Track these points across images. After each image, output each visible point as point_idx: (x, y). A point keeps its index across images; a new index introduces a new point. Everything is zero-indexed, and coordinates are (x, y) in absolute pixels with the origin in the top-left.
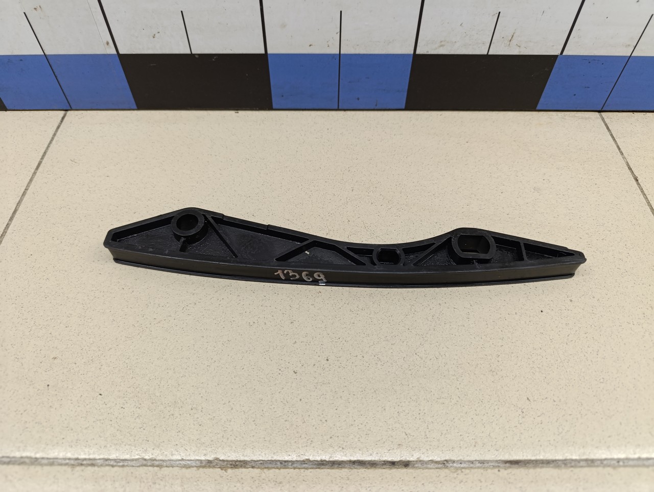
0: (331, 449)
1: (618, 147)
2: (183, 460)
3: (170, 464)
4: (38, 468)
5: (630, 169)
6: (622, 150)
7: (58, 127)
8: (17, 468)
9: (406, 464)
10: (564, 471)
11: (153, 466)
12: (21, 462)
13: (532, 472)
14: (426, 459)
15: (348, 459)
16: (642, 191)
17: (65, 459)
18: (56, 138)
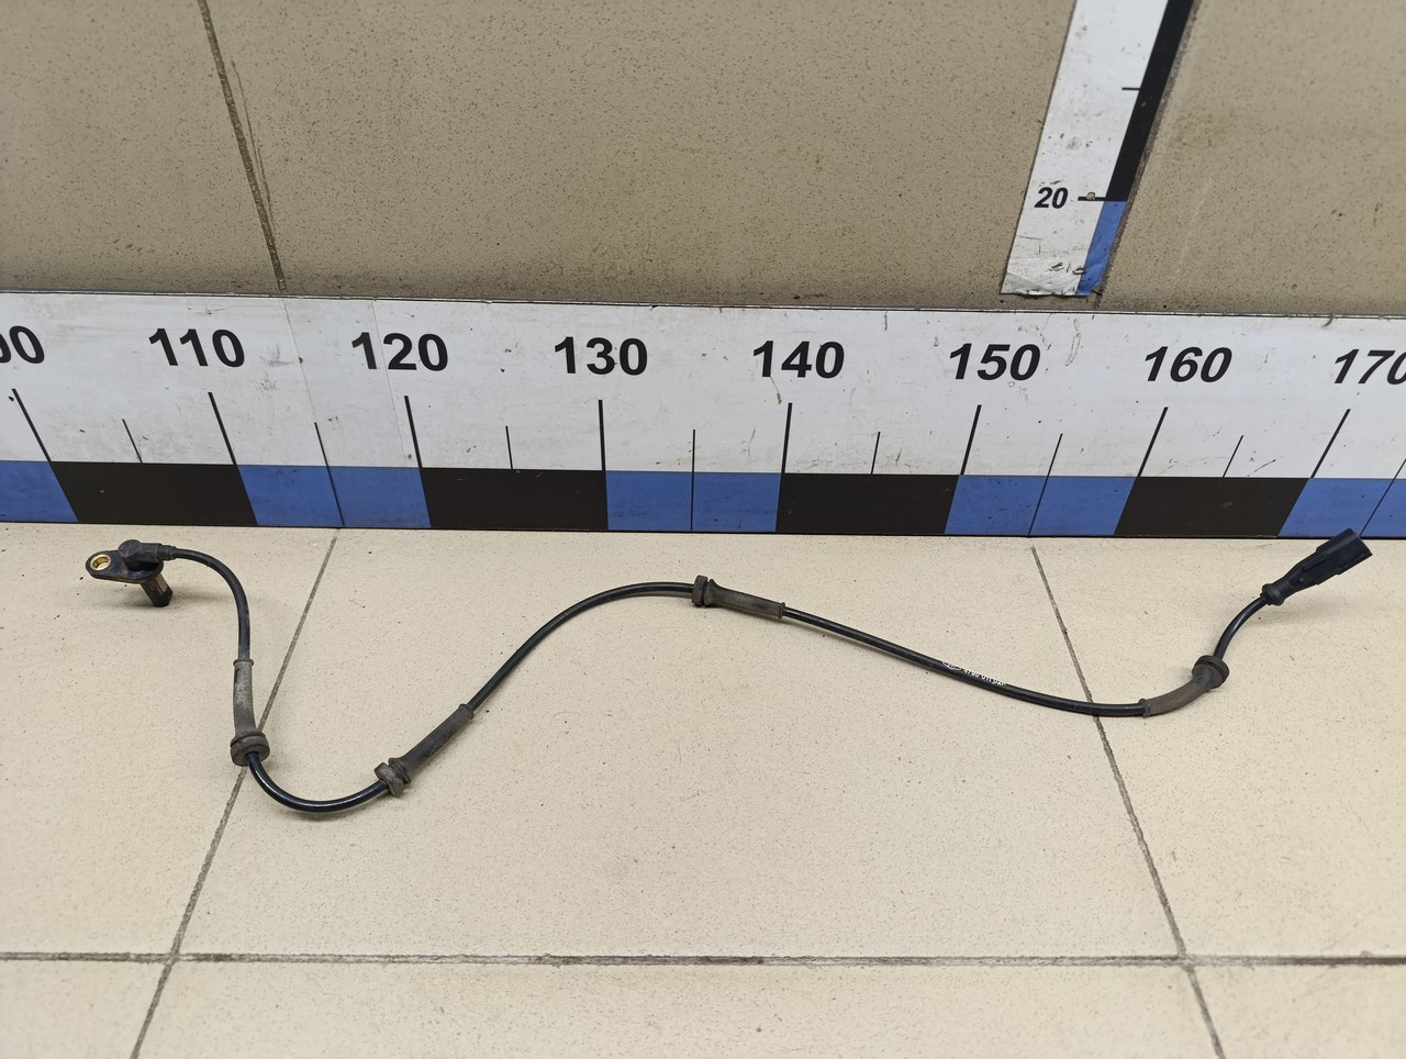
0: (676, 944)
1: (1048, 588)
2: (509, 956)
3: (495, 960)
4: (344, 966)
5: (1059, 617)
6: (1053, 593)
7: (328, 556)
8: (319, 965)
9: (760, 961)
10: (935, 968)
11: (475, 962)
12: (322, 960)
13: (899, 969)
14: (782, 955)
15: (695, 955)
16: (1070, 648)
17: (372, 956)
18: (326, 569)
